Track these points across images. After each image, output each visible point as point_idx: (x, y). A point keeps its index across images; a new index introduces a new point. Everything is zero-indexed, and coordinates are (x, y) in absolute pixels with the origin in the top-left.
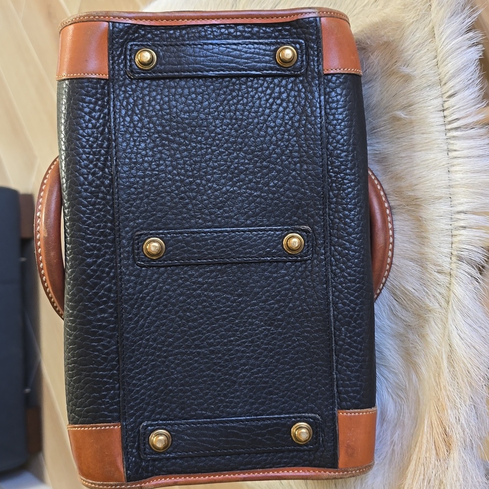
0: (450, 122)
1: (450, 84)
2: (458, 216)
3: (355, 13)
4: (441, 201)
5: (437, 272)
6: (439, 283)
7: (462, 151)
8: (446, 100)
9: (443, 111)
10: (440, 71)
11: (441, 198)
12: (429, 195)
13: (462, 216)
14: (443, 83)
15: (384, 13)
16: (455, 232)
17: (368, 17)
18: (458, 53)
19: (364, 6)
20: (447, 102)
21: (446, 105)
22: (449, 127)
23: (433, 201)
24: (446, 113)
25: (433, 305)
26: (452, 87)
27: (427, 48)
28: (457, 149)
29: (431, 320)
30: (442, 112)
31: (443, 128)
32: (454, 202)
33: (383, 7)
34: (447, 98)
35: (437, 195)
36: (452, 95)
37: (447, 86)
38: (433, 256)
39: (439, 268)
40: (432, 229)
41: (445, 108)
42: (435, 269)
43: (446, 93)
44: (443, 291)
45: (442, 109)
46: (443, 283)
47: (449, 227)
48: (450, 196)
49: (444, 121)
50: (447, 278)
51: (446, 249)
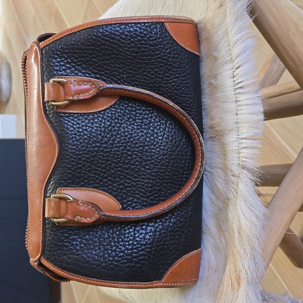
0: (237, 84)
2: (241, 141)
4: (233, 132)
5: (232, 176)
6: (233, 182)
7: (243, 101)
8: (235, 71)
10: (232, 53)
11: (232, 130)
13: (244, 141)
14: (233, 60)
16: (240, 151)
18: (240, 42)
21: (235, 73)
22: (236, 87)
24: (235, 79)
25: (231, 196)
26: (237, 63)
27: (225, 39)
28: (240, 100)
29: (230, 205)
30: (233, 78)
31: (233, 88)
32: (240, 133)
34: (235, 69)
35: (230, 128)
36: (238, 68)
37: (235, 62)
38: (230, 166)
39: (233, 173)
40: (228, 149)
41: (234, 75)
42: (231, 174)
43: (234, 67)
44: (235, 187)
45: (233, 76)
46: (235, 182)
47: (237, 148)
48: (238, 129)
49: (234, 84)
50: (237, 179)
51: (236, 161)
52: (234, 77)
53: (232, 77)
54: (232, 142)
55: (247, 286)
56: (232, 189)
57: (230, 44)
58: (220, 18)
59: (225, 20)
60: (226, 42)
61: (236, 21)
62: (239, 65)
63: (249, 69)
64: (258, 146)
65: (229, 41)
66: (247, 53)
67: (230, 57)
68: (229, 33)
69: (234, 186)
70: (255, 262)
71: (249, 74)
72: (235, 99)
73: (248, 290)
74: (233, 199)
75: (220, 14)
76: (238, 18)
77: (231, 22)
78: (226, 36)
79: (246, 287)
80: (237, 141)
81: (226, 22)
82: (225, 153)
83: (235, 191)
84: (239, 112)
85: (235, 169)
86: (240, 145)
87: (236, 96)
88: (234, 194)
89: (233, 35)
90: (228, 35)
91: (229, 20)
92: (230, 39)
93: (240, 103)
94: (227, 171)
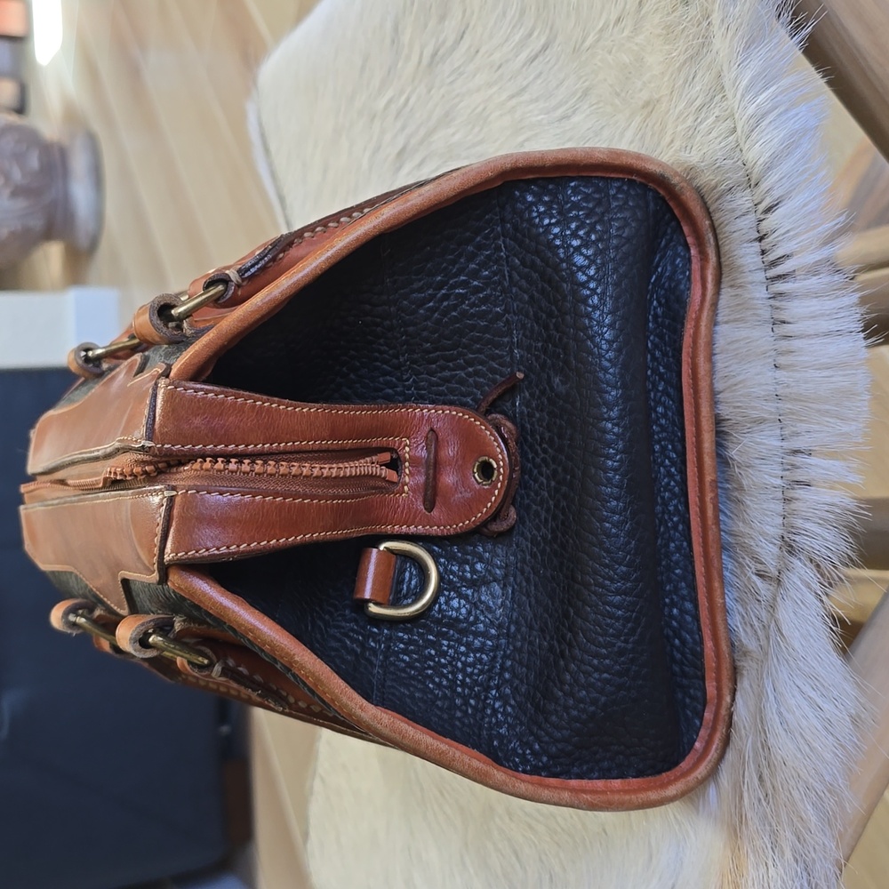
0: (773, 264)
1: (764, 185)
3: (587, 43)
4: (762, 426)
5: (757, 575)
6: (759, 598)
8: (762, 217)
9: (760, 241)
10: (745, 156)
11: (761, 421)
12: (741, 414)
14: (753, 183)
15: (636, 44)
17: (610, 52)
18: (770, 120)
19: (601, 30)
20: (765, 222)
21: (765, 226)
22: (771, 273)
23: (749, 425)
24: (765, 244)
25: (749, 643)
27: (717, 112)
28: (787, 319)
30: (758, 244)
31: (762, 276)
32: (788, 431)
33: (632, 32)
34: (762, 213)
35: (754, 414)
36: (772, 207)
37: (760, 188)
38: (751, 540)
39: (760, 567)
40: (749, 485)
41: (762, 234)
42: (753, 567)
43: (759, 203)
44: (764, 614)
45: (758, 235)
46: (764, 598)
47: (779, 482)
48: (780, 418)
49: (763, 262)
50: (771, 588)
51: (773, 527)
52: (761, 239)
53: (756, 239)
56: (754, 620)
57: (735, 127)
58: (691, 36)
59: (711, 43)
62: (775, 198)
65: (732, 114)
67: (742, 173)
69: (760, 609)
72: (770, 315)
74: (755, 655)
78: (718, 98)
81: (714, 52)
82: (739, 496)
83: (761, 627)
84: (782, 360)
85: (769, 553)
86: (787, 473)
87: (772, 302)
88: (759, 640)
89: (743, 96)
90: (724, 96)
91: (723, 45)
92: (733, 108)
93: (786, 329)
94: (743, 558)
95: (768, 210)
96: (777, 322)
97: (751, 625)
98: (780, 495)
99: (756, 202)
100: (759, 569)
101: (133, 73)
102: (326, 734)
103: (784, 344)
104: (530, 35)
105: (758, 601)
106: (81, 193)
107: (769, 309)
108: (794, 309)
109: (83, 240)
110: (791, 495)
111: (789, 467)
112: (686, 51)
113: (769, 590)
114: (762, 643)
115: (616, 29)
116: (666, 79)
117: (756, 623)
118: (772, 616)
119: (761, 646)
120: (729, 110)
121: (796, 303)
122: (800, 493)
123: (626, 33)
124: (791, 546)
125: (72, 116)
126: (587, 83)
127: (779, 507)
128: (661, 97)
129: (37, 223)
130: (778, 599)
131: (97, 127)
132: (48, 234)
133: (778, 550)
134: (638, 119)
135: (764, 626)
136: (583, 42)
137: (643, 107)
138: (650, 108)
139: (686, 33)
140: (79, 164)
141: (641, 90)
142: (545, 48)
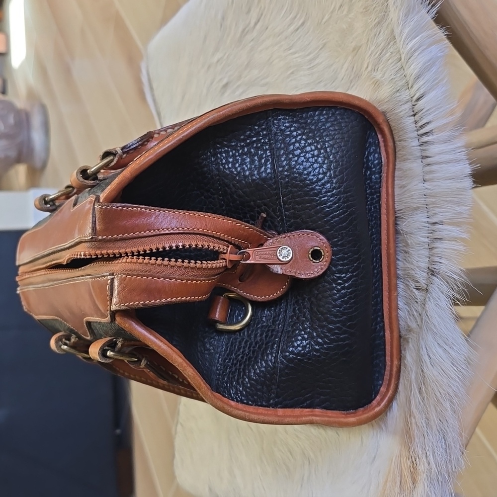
0: (422, 127)
1: (416, 87)
2: (434, 228)
3: (324, 20)
4: (418, 212)
5: (415, 289)
6: (417, 300)
7: (434, 156)
8: (415, 103)
9: (414, 116)
10: (406, 72)
11: (418, 208)
13: (438, 227)
14: (410, 86)
15: (350, 18)
17: (336, 23)
18: (418, 53)
19: (332, 12)
20: (416, 106)
21: (416, 108)
22: (420, 132)
24: (417, 118)
25: (412, 324)
26: (417, 90)
27: (392, 50)
28: (430, 155)
30: (413, 117)
31: (416, 134)
32: (430, 213)
33: (348, 12)
34: (415, 102)
36: (419, 98)
37: (414, 88)
38: (413, 271)
39: (417, 284)
40: (411, 243)
41: (415, 112)
42: (413, 285)
43: (413, 96)
44: (420, 309)
45: (413, 113)
46: (419, 300)
47: (427, 240)
48: (427, 206)
49: (416, 127)
50: (423, 295)
51: (424, 263)
52: (414, 115)
53: (412, 116)
54: (419, 230)
55: (428, 486)
56: (415, 312)
57: (401, 58)
58: (378, 12)
59: (388, 15)
60: (394, 54)
61: (406, 15)
62: (422, 93)
63: (440, 98)
64: (462, 236)
65: (399, 51)
66: (434, 70)
67: (404, 81)
68: (396, 37)
69: (417, 306)
70: (445, 443)
71: (441, 107)
72: (420, 154)
73: (429, 492)
74: (415, 330)
75: (377, 6)
76: (409, 10)
77: (398, 19)
78: (392, 43)
79: (426, 486)
80: (426, 227)
81: (390, 19)
82: (406, 250)
83: (418, 315)
84: (427, 177)
85: (422, 277)
86: (431, 235)
87: (421, 148)
88: (417, 322)
89: (404, 41)
90: (395, 42)
91: (394, 15)
92: (399, 48)
93: (429, 160)
94: (409, 281)
95: (418, 100)
96: (423, 157)
97: (413, 315)
98: (427, 246)
99: (412, 96)
100: (416, 285)
101: (67, 71)
102: (184, 399)
103: (428, 168)
104: (295, 17)
105: (417, 302)
106: (37, 137)
107: (420, 151)
108: (432, 150)
109: (38, 163)
110: (433, 246)
111: (432, 232)
112: (375, 20)
113: (422, 296)
114: (418, 323)
115: (339, 11)
116: (365, 35)
117: (415, 313)
118: (423, 308)
119: (418, 325)
120: (398, 49)
121: (433, 146)
122: (437, 244)
123: (345, 12)
124: (433, 271)
125: (32, 95)
126: (324, 41)
127: (426, 253)
128: (362, 45)
129: (13, 154)
130: (427, 300)
131: (47, 102)
132: (19, 160)
133: (426, 275)
134: (350, 58)
135: (420, 314)
136: (323, 19)
137: (353, 51)
138: (355, 51)
139: (375, 10)
140: (36, 121)
141: (352, 42)
142: (303, 24)
